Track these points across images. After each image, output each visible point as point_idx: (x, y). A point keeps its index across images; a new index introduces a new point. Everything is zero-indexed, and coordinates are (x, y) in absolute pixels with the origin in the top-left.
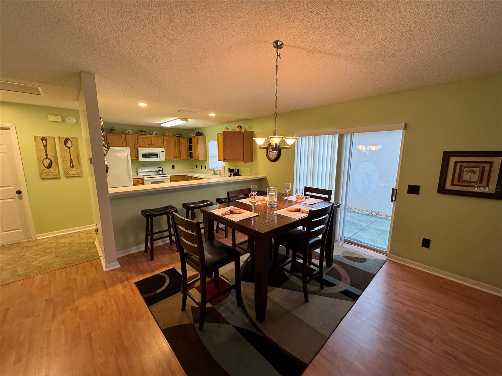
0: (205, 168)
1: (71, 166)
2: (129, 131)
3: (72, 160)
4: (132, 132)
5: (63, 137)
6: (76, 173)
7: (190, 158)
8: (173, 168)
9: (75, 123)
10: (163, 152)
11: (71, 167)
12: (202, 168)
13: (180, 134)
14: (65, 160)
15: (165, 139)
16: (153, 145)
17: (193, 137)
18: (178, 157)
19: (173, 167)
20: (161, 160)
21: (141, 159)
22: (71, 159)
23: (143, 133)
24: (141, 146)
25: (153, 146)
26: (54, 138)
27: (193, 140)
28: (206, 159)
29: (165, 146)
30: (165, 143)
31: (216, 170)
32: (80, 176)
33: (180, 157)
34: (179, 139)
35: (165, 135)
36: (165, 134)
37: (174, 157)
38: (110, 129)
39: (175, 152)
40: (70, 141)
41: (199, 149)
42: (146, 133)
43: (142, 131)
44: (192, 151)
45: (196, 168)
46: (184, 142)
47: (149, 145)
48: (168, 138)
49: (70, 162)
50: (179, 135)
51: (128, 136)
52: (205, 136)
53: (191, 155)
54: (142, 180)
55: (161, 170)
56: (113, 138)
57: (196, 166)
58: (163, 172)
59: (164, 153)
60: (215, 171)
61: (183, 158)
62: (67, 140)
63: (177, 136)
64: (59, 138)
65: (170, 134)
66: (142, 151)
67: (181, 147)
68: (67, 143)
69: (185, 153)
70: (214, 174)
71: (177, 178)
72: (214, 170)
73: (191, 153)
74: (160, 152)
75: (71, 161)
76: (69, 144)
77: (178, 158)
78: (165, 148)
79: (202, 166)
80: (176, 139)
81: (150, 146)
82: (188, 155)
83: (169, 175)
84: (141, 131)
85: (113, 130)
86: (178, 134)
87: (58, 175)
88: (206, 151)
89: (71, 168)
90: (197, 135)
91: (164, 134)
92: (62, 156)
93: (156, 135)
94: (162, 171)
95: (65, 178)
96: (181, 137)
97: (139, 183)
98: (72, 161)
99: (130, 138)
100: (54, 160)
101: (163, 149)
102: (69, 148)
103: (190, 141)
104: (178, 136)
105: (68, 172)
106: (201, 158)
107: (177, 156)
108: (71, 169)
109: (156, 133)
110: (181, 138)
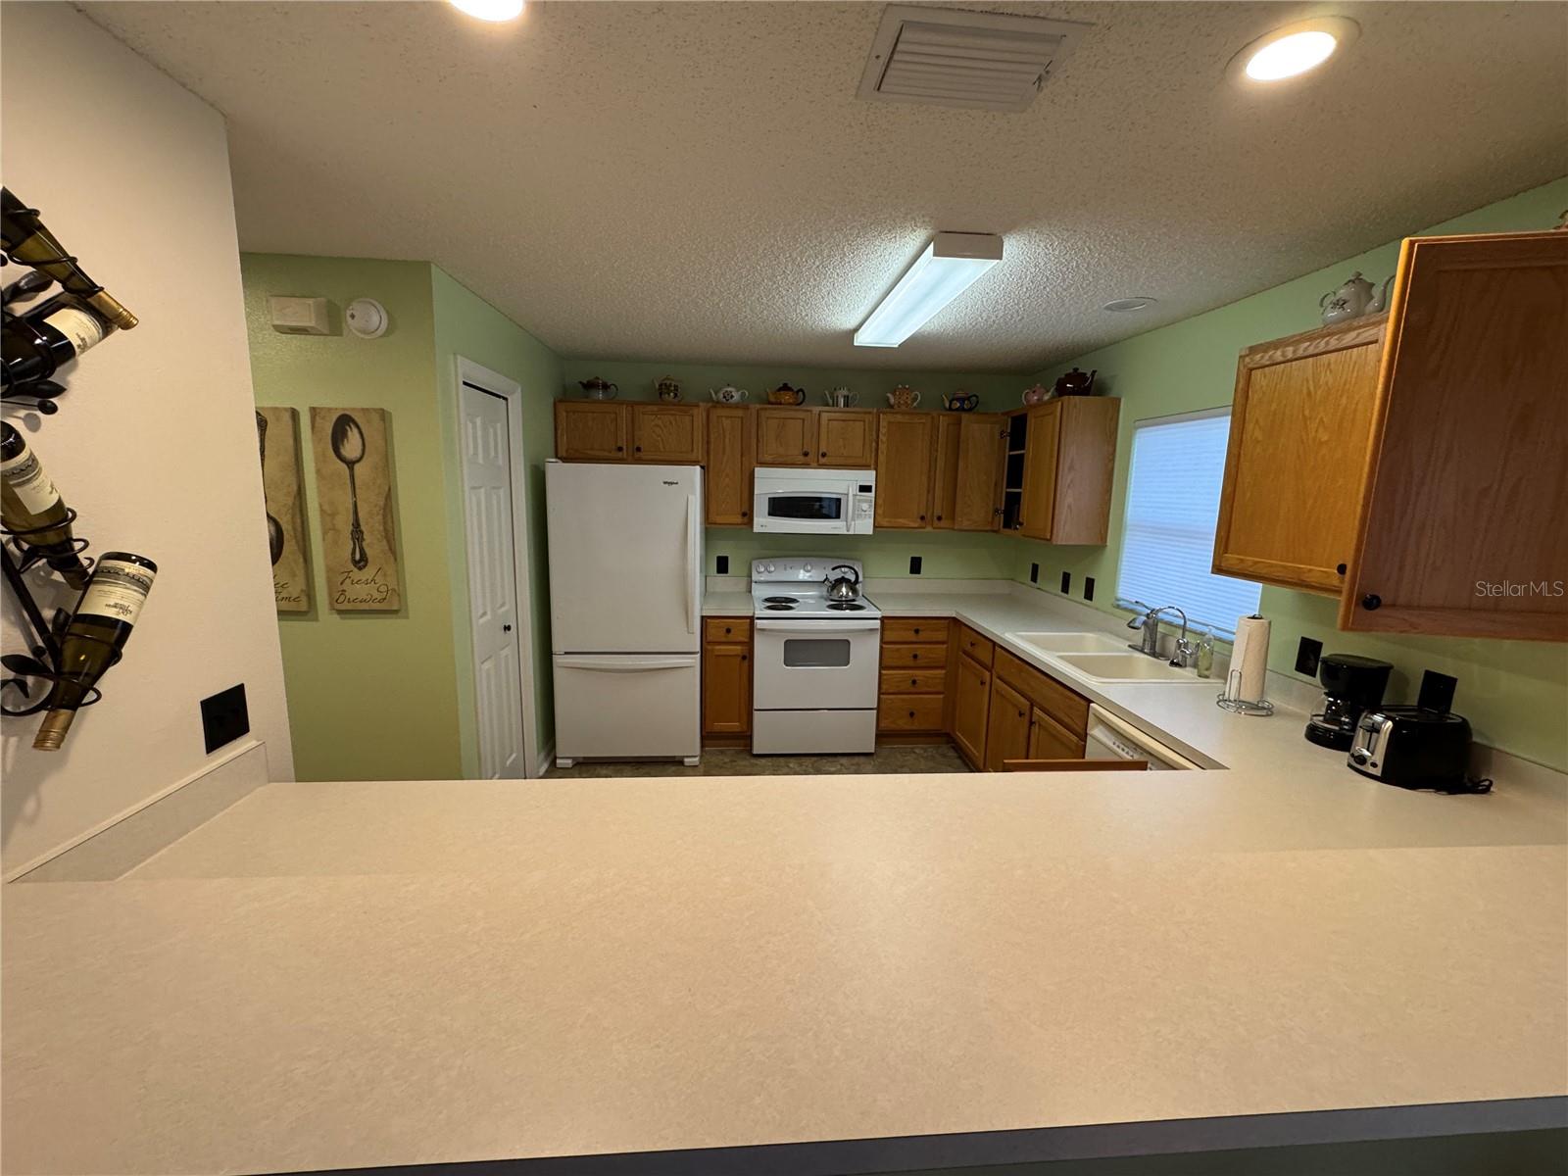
0: (1089, 595)
1: (358, 557)
2: (729, 389)
3: (363, 528)
4: (743, 394)
5: (330, 409)
6: (376, 595)
7: (1007, 525)
8: (912, 572)
9: (380, 332)
10: (865, 489)
11: (355, 563)
12: (1065, 589)
13: (968, 399)
14: (334, 529)
15: (883, 423)
16: (824, 455)
17: (1040, 403)
18: (939, 518)
19: (916, 566)
20: (851, 532)
21: (765, 523)
22: (356, 524)
23: (787, 397)
24: (768, 458)
25: (823, 460)
26: (294, 414)
27: (1031, 424)
28: (1104, 538)
29: (882, 458)
30: (883, 447)
31: (1170, 624)
32: (396, 612)
33: (953, 518)
34: (959, 423)
35: (892, 407)
36: (892, 401)
37: (922, 518)
38: (657, 386)
39: (931, 490)
40: (355, 430)
41: (1066, 478)
42: (800, 398)
43: (785, 388)
44: (1020, 487)
45: (1034, 579)
46: (982, 437)
47: (806, 454)
48: (899, 418)
49: (353, 539)
50: (962, 400)
51: (720, 412)
52: (1114, 394)
53: (1010, 513)
54: (747, 627)
55: (848, 581)
56: (657, 426)
57: (1035, 568)
58: (855, 591)
59: (873, 494)
60: (1161, 628)
61: (966, 524)
62: (343, 424)
63: (950, 409)
64: (314, 412)
65: (915, 399)
66: (773, 482)
67: (961, 464)
68: (343, 441)
69: (979, 497)
70: (1153, 654)
71: (917, 631)
72: (1152, 623)
73: (1013, 501)
74: (854, 490)
75: (357, 533)
76: (351, 447)
77: (943, 524)
78: (882, 469)
79: (1066, 578)
80: (943, 421)
81: (808, 459)
82: (996, 511)
83: (879, 614)
84: (780, 389)
85: (668, 387)
86: (961, 394)
87: (304, 599)
88: (1108, 491)
89: (356, 570)
90: (1061, 391)
91: (888, 399)
92: (321, 506)
93: (846, 405)
94: (852, 586)
95: (336, 617)
96: (970, 410)
97: (731, 637)
98: (362, 532)
99: (727, 423)
100: (290, 528)
101: (868, 477)
102: (351, 464)
103: (1017, 431)
104: (957, 409)
105: (344, 587)
106: (1068, 530)
107: (938, 512)
108: (356, 574)
109: (846, 398)
110: (965, 416)
